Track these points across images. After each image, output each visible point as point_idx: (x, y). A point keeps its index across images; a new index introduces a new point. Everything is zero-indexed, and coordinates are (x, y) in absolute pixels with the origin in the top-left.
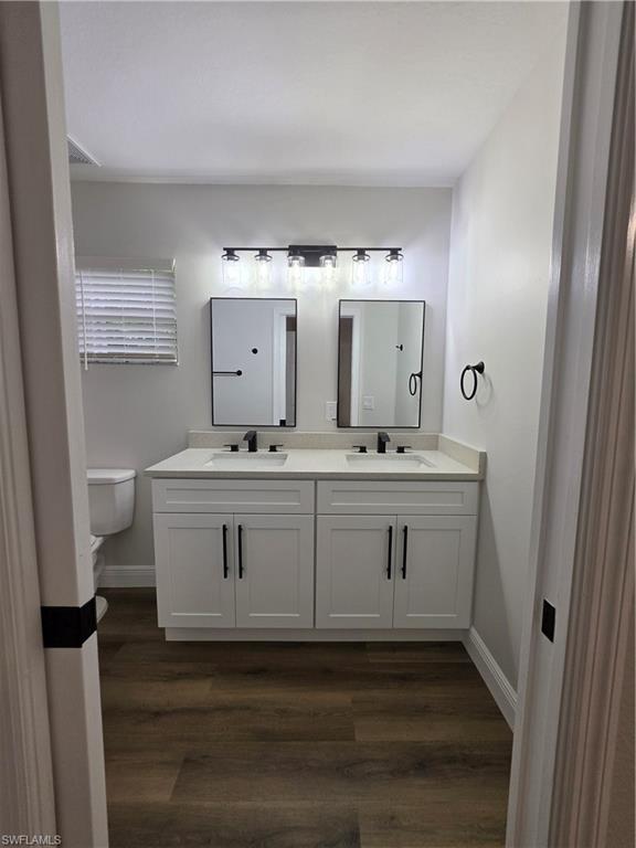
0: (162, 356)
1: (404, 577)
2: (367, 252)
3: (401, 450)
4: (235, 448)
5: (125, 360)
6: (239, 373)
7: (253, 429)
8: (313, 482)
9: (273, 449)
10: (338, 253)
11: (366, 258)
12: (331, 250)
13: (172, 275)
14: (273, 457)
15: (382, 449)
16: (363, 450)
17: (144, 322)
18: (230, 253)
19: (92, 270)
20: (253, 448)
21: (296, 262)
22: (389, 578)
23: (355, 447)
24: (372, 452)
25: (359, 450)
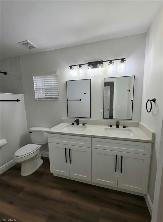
0: (55, 98)
1: (121, 172)
2: (113, 61)
3: (124, 127)
4: (73, 124)
5: (46, 99)
6: (81, 100)
7: (78, 118)
8: (91, 138)
9: (84, 124)
10: (104, 63)
11: (113, 63)
12: (101, 62)
13: (57, 75)
14: (83, 127)
15: (118, 126)
16: (111, 126)
17: (51, 89)
18: (71, 67)
19: (39, 76)
20: (78, 124)
21: (90, 67)
22: (116, 172)
23: (108, 125)
24: (114, 127)
25: (110, 126)
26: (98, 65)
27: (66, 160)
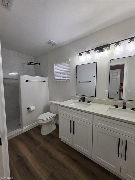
0: (67, 79)
1: (125, 160)
2: (120, 42)
3: (133, 109)
4: (80, 101)
6: (90, 82)
7: (84, 96)
8: (92, 115)
9: (88, 102)
10: (110, 45)
11: (120, 44)
12: (108, 46)
14: (88, 104)
15: (124, 107)
16: (117, 107)
17: (65, 72)
18: (80, 54)
19: (58, 64)
20: (84, 101)
21: (96, 52)
22: (118, 156)
23: (113, 105)
24: (120, 108)
25: (115, 106)
26: (105, 48)
27: (70, 131)
